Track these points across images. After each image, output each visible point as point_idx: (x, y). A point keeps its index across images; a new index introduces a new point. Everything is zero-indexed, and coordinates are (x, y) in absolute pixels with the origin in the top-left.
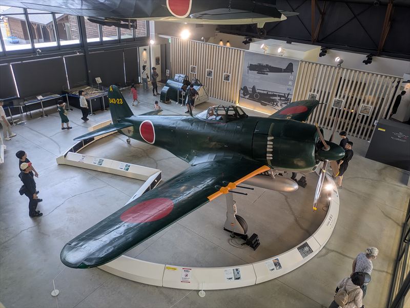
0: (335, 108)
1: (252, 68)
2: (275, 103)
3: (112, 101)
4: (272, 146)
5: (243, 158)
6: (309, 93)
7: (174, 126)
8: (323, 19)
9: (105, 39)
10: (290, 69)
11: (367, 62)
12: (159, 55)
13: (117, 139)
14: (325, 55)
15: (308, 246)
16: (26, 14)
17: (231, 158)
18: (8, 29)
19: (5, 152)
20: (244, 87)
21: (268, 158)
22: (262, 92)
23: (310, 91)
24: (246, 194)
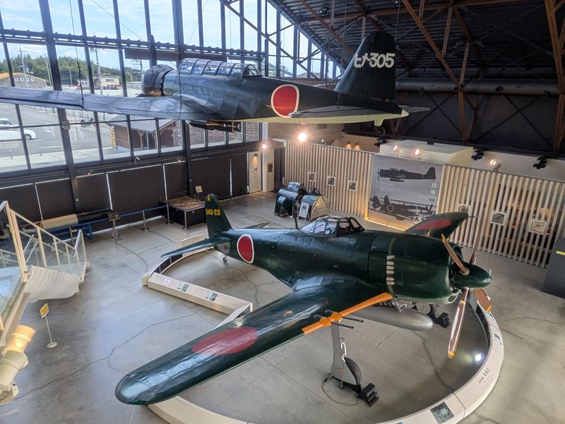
0: (495, 224)
1: (383, 173)
2: (415, 217)
3: (209, 212)
4: (392, 268)
5: (357, 282)
6: (458, 205)
7: (276, 241)
8: (476, 116)
9: (210, 145)
10: (431, 174)
11: (540, 166)
12: (272, 161)
13: (210, 256)
14: (481, 158)
15: (447, 408)
16: (128, 121)
17: (343, 281)
18: (114, 138)
19: (87, 271)
20: (374, 197)
21: (388, 283)
22: (397, 203)
23: (460, 202)
24: (353, 328)
